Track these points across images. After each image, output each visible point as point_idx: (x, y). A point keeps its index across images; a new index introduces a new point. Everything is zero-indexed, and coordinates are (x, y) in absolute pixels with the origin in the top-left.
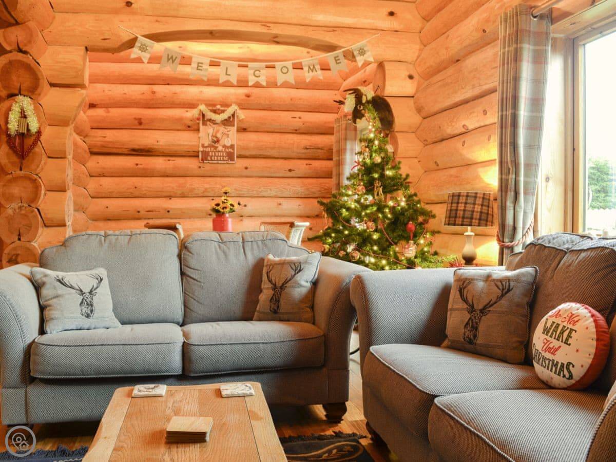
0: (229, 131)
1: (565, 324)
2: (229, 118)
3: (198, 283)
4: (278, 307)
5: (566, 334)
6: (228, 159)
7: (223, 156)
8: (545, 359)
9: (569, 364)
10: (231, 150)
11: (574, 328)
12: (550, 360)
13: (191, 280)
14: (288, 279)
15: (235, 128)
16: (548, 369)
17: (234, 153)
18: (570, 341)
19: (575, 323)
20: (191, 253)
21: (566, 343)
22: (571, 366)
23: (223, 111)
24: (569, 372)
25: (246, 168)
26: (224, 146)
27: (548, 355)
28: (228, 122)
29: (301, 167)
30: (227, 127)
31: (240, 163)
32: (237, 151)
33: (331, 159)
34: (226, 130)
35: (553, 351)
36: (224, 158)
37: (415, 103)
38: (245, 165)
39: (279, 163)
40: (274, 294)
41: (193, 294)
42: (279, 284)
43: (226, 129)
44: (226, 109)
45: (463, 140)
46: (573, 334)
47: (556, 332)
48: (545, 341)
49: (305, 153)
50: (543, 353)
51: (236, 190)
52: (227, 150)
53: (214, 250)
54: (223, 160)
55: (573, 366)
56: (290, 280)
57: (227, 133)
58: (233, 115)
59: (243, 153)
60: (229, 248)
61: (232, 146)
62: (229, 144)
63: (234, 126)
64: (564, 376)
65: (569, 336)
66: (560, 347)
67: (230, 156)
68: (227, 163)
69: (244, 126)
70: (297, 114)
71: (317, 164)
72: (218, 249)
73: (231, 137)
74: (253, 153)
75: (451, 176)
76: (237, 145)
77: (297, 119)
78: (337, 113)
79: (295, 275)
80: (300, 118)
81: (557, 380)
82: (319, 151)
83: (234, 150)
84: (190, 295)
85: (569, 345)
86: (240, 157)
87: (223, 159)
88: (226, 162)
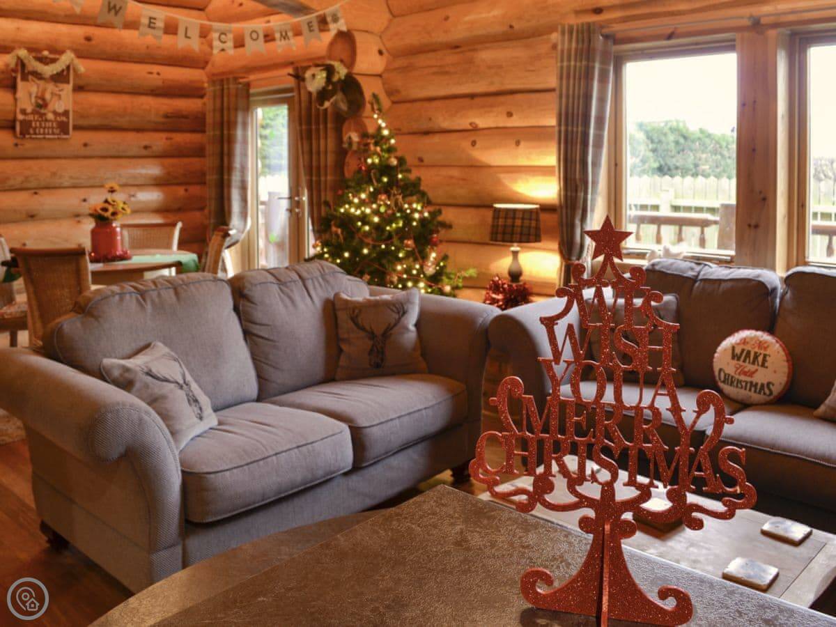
0: (62, 90)
1: (756, 350)
2: (63, 71)
3: (270, 343)
4: (382, 360)
5: (760, 359)
6: (60, 132)
7: (53, 128)
8: (739, 381)
9: (769, 384)
10: (64, 119)
11: (767, 353)
12: (746, 383)
13: (260, 340)
14: (392, 325)
15: (70, 87)
16: (746, 389)
17: (68, 122)
18: (766, 365)
19: (765, 349)
20: (252, 303)
21: (763, 365)
22: (771, 386)
23: (54, 61)
24: (770, 390)
25: (85, 145)
26: (55, 113)
27: (743, 378)
28: (60, 78)
29: (159, 141)
30: (59, 85)
31: (76, 138)
32: (74, 120)
33: (203, 131)
34: (57, 89)
35: (751, 374)
36: (55, 130)
37: (384, 84)
38: (83, 141)
39: (131, 136)
40: (373, 346)
41: (266, 359)
42: (379, 331)
43: (57, 86)
44: (57, 56)
45: (473, 139)
46: (768, 358)
47: (750, 357)
48: (738, 366)
49: (163, 123)
50: (737, 377)
51: (71, 177)
52: (58, 119)
53: (277, 296)
54: (53, 134)
55: (773, 385)
56: (395, 325)
57: (58, 93)
58: (68, 67)
59: (81, 122)
60: (292, 291)
61: (66, 113)
62: (61, 110)
63: (68, 82)
64: (765, 394)
65: (764, 360)
66: (757, 370)
67: (64, 128)
68: (58, 138)
69: (81, 83)
70: (155, 68)
71: (181, 138)
72: (282, 295)
73: (63, 100)
74: (96, 122)
75: (451, 177)
76: (74, 111)
77: (155, 76)
78: (203, 68)
79: (400, 318)
80: (158, 74)
81: (756, 397)
82: (183, 120)
83: (68, 118)
84: (263, 360)
85: (767, 367)
86: (76, 128)
87: (53, 131)
88: (56, 137)
